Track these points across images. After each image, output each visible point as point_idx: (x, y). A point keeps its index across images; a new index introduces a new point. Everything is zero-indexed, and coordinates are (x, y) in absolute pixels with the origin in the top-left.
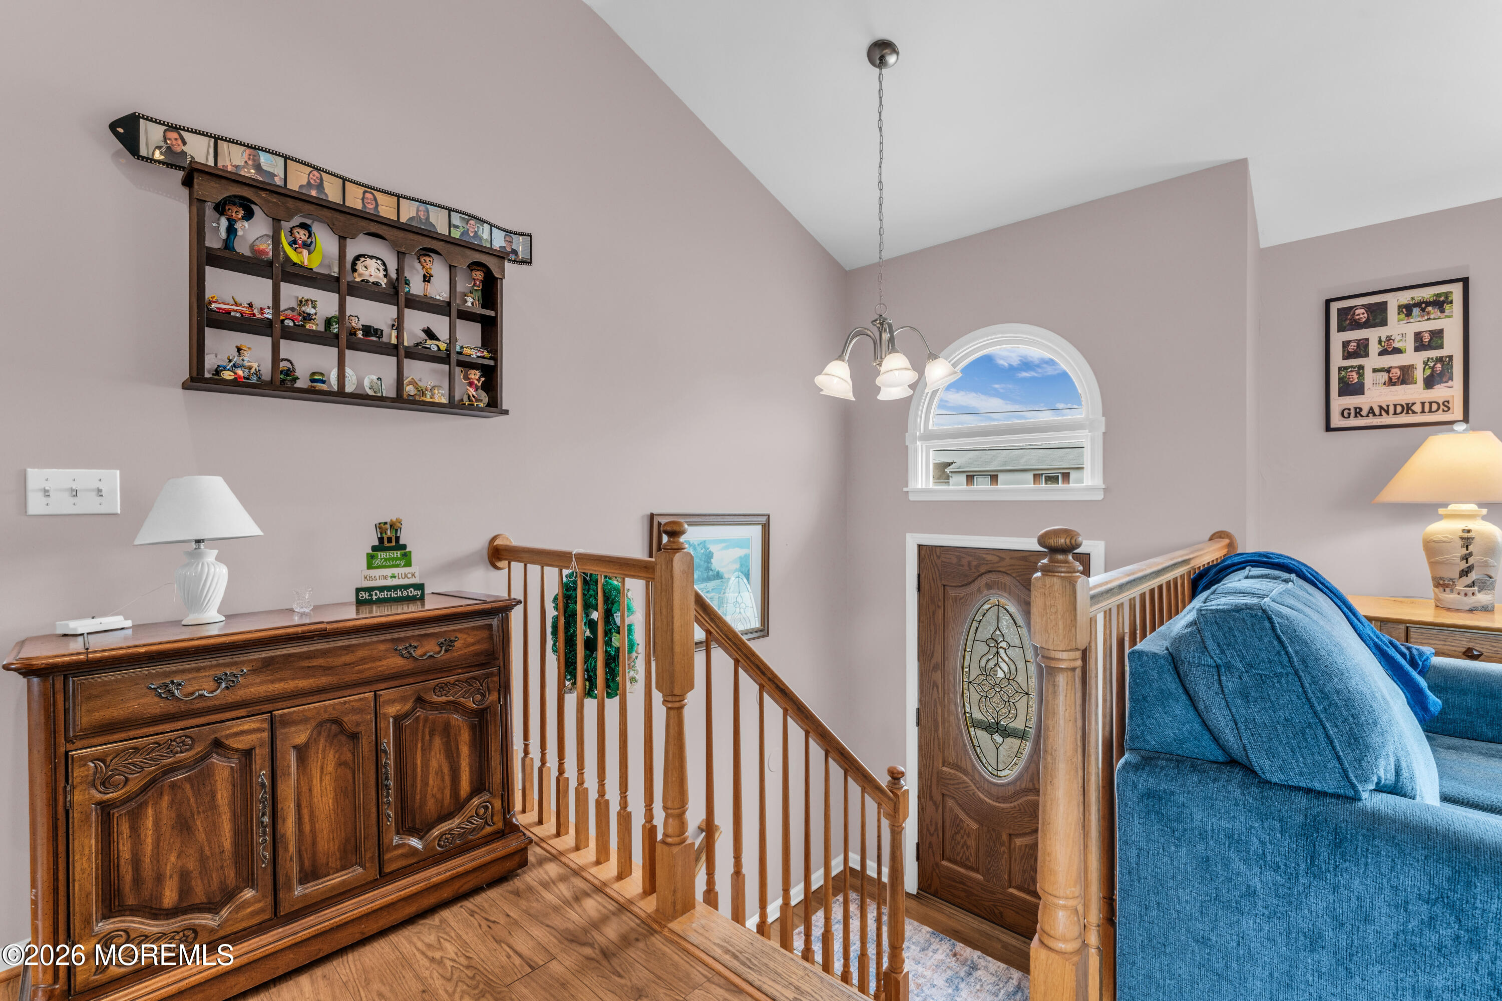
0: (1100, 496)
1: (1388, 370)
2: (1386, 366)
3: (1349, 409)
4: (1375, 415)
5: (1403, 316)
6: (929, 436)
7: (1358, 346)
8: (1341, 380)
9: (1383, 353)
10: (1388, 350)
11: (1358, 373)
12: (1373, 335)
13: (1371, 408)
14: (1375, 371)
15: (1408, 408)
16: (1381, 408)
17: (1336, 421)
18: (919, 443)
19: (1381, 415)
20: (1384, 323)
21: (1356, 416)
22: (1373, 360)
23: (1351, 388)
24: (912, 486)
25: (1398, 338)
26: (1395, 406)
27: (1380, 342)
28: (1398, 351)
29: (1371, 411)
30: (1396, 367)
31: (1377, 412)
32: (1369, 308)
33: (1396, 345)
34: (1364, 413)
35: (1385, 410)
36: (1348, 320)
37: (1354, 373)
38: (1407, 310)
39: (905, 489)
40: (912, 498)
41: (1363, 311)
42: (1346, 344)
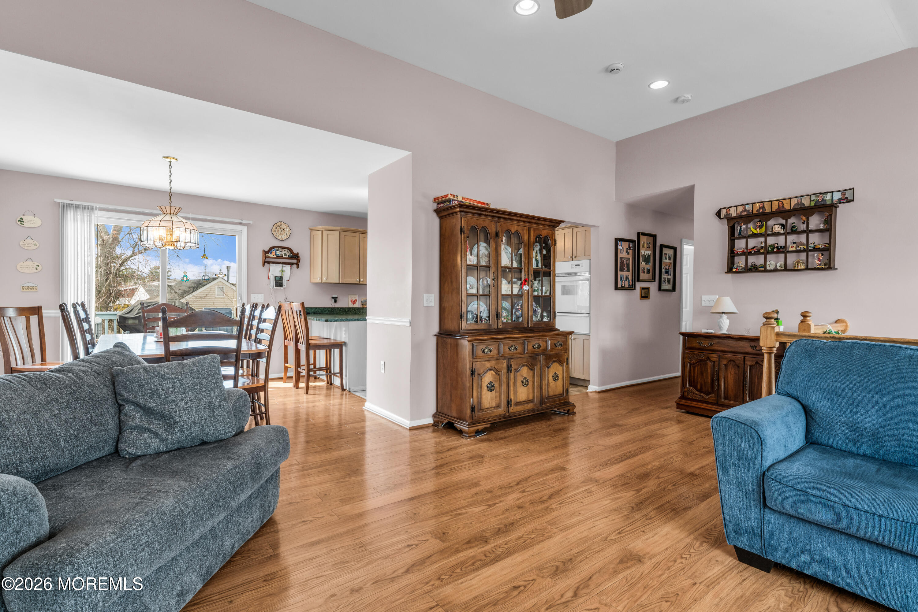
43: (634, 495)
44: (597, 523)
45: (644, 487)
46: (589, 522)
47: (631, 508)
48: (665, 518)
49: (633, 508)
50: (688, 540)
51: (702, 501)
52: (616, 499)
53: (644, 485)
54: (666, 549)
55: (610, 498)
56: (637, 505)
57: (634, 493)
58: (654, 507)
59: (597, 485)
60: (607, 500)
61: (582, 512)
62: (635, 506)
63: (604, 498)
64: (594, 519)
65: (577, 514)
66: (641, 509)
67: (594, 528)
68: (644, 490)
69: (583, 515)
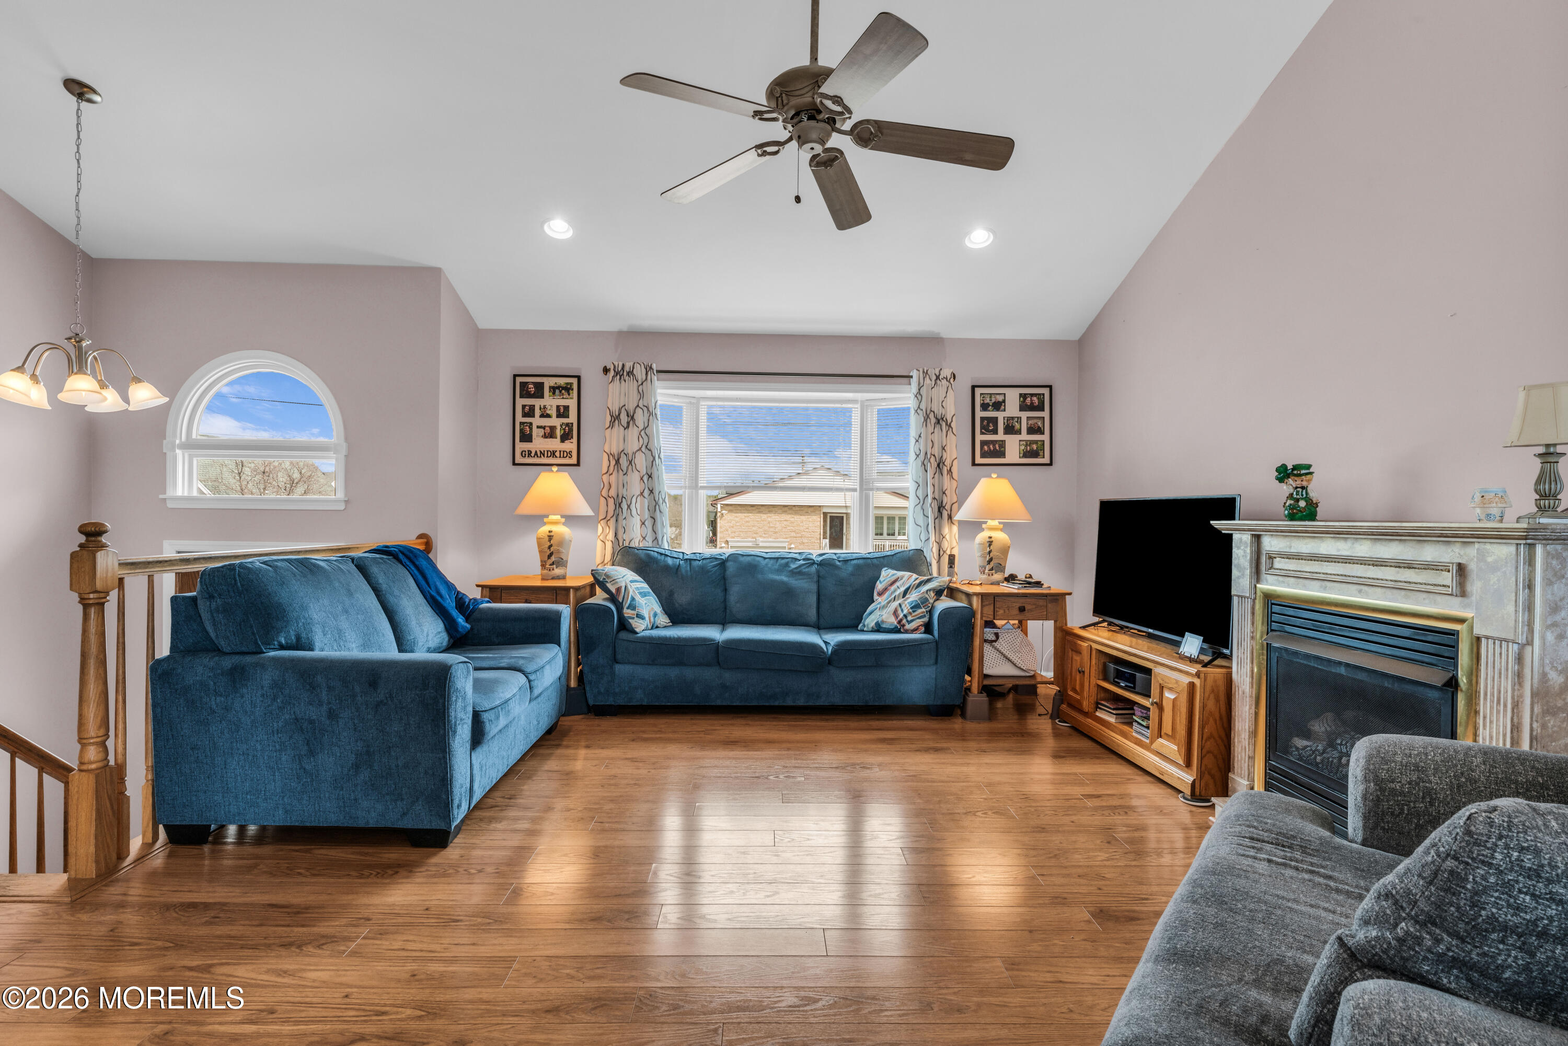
0: (342, 507)
1: (544, 428)
2: (543, 425)
4: (538, 457)
6: (191, 445)
7: (529, 409)
8: (521, 431)
9: (542, 416)
10: (545, 415)
11: (529, 427)
12: (537, 403)
13: (536, 452)
14: (538, 427)
15: (553, 454)
16: (541, 452)
17: (519, 459)
18: (178, 452)
19: (540, 456)
20: (542, 397)
21: (527, 456)
22: (537, 421)
23: (527, 438)
24: (170, 493)
25: (549, 407)
26: (547, 451)
27: (540, 409)
28: (549, 416)
30: (548, 426)
31: (538, 455)
32: (535, 384)
33: (548, 412)
34: (533, 455)
35: (542, 453)
36: (525, 394)
37: (527, 427)
38: (553, 389)
39: (161, 496)
40: (170, 505)
41: (532, 386)
42: (524, 407)
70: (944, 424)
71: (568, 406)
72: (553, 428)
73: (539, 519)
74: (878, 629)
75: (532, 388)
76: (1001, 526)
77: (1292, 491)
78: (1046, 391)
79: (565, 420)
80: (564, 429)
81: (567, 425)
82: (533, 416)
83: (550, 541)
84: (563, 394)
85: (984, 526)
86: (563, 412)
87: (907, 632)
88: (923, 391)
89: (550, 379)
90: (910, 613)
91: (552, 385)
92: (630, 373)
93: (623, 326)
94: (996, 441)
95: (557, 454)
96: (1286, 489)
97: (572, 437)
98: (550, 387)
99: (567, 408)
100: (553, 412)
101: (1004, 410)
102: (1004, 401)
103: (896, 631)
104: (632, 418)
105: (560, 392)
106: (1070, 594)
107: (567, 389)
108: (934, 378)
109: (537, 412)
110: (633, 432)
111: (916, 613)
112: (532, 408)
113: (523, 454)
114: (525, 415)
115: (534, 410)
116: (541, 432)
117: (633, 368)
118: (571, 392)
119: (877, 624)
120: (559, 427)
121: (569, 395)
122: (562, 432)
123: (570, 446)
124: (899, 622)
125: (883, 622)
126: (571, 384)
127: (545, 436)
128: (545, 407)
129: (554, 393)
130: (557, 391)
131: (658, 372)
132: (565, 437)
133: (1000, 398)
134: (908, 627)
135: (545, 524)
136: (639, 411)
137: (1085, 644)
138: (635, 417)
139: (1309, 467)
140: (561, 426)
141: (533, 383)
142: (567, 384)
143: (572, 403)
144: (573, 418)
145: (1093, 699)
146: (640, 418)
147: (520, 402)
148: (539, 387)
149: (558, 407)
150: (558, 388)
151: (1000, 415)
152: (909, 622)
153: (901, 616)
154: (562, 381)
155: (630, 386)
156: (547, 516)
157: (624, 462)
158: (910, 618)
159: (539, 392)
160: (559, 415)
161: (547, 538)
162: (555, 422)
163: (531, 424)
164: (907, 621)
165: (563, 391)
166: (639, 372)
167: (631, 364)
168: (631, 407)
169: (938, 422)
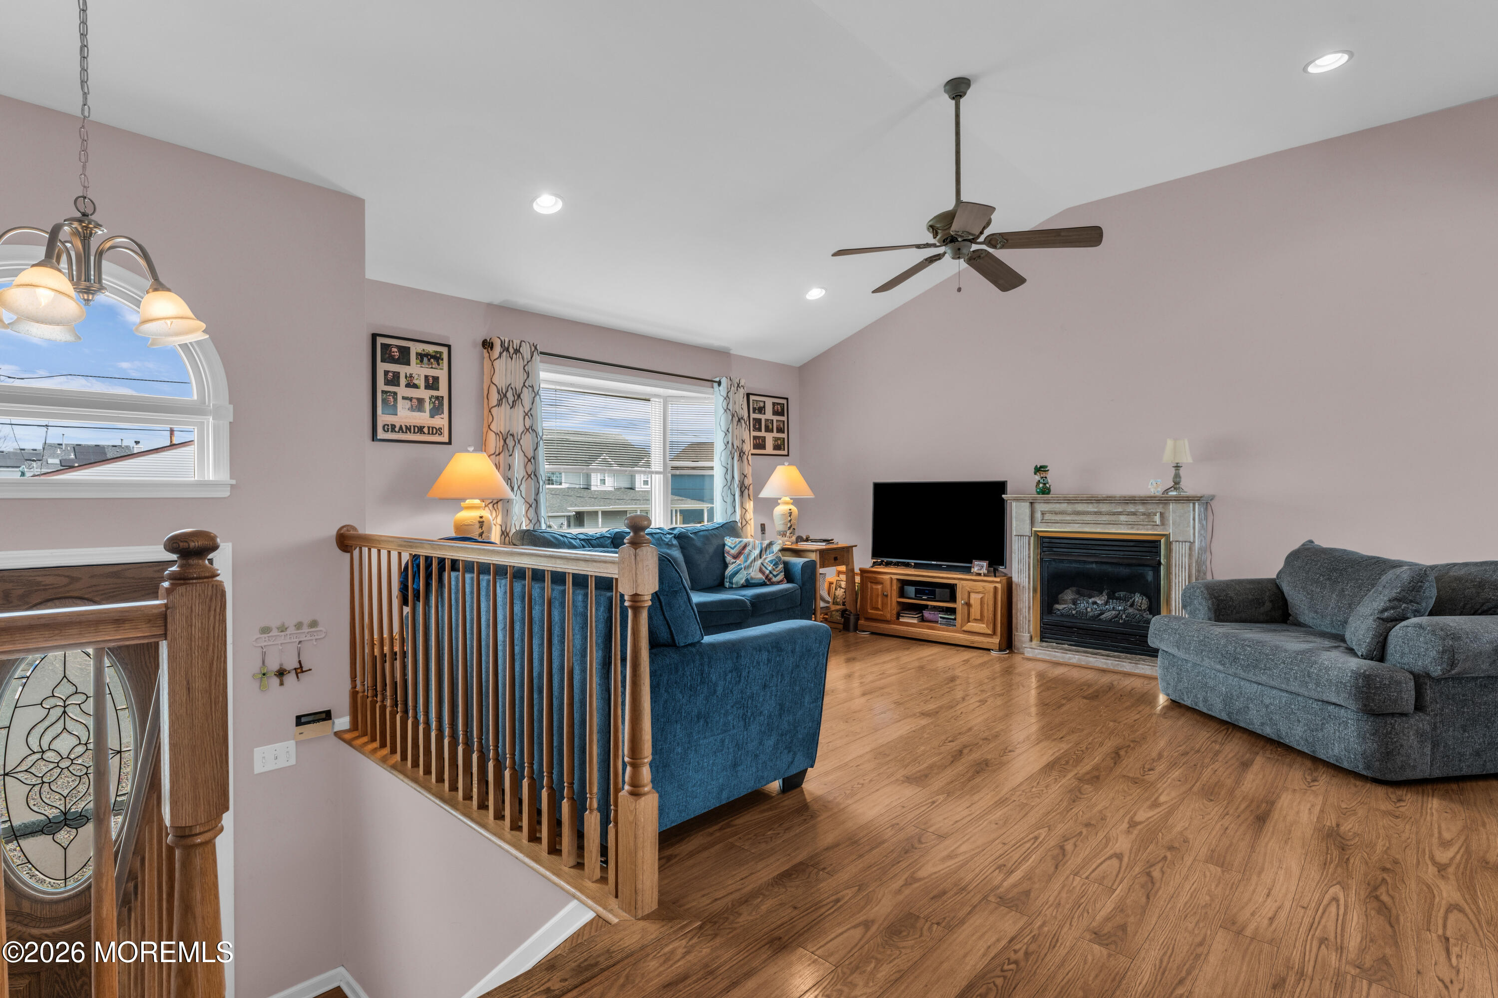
0: (226, 493)
1: (411, 399)
2: (410, 396)
3: (388, 425)
4: (403, 432)
5: (419, 361)
7: (393, 376)
8: (384, 401)
9: (408, 386)
10: (411, 385)
11: (393, 398)
12: (403, 370)
14: (404, 398)
15: (420, 430)
16: (406, 426)
17: (379, 433)
19: (406, 432)
20: (408, 363)
21: (392, 431)
22: (402, 390)
23: (390, 409)
25: (416, 377)
26: (414, 427)
27: (406, 377)
28: (416, 386)
29: (401, 427)
30: (415, 398)
31: (404, 430)
32: (400, 348)
33: (415, 382)
34: (397, 429)
35: (408, 429)
36: (388, 358)
37: (391, 397)
38: (421, 356)
41: (396, 350)
42: (386, 373)
43: (919, 869)
44: (966, 812)
45: (899, 891)
46: (978, 812)
47: (923, 840)
48: (872, 828)
49: (920, 842)
50: (849, 802)
51: (801, 863)
52: (950, 857)
53: (901, 897)
54: (878, 790)
55: (961, 858)
56: (913, 846)
57: (921, 874)
58: (885, 845)
59: (997, 887)
60: (965, 853)
61: (994, 826)
62: (917, 845)
63: (972, 858)
64: (972, 817)
65: (1001, 823)
66: (907, 839)
67: (968, 805)
68: (901, 882)
69: (990, 822)
70: (743, 422)
71: (438, 377)
72: (421, 401)
73: (455, 502)
74: (748, 585)
75: (396, 353)
76: (792, 501)
77: (1040, 479)
78: (784, 402)
79: (435, 393)
80: (434, 403)
81: (437, 398)
82: (398, 385)
83: (481, 527)
84: (432, 364)
85: (779, 501)
86: (432, 384)
87: (773, 584)
88: (730, 395)
89: (417, 344)
90: (774, 570)
91: (420, 351)
92: (517, 351)
93: (497, 299)
94: (760, 437)
95: (426, 430)
96: (1037, 478)
97: (443, 413)
98: (417, 354)
99: (436, 379)
100: (421, 383)
101: (764, 414)
102: (764, 407)
103: (763, 584)
104: (519, 396)
105: (429, 360)
106: (856, 546)
107: (437, 358)
108: (736, 385)
109: (403, 381)
110: (519, 411)
111: (778, 569)
112: (397, 375)
113: (386, 428)
114: (388, 382)
115: (399, 377)
116: (408, 404)
117: (520, 346)
118: (440, 362)
119: (747, 580)
120: (427, 400)
121: (439, 364)
122: (432, 405)
123: (441, 421)
124: (767, 577)
125: (752, 578)
126: (441, 353)
127: (412, 409)
128: (411, 376)
129: (422, 361)
130: (425, 359)
131: (541, 353)
132: (436, 411)
133: (762, 404)
134: (774, 579)
135: (462, 509)
136: (525, 389)
137: (887, 577)
138: (522, 396)
139: (1046, 467)
140: (430, 399)
141: (397, 346)
142: (436, 352)
143: (442, 374)
144: (443, 391)
145: (895, 612)
146: (526, 396)
147: (382, 367)
148: (405, 351)
149: (426, 377)
150: (427, 355)
151: (763, 417)
152: (775, 576)
153: (767, 572)
154: (431, 349)
155: (517, 365)
156: (464, 500)
157: (510, 442)
158: (775, 573)
159: (404, 357)
160: (428, 387)
161: (478, 525)
162: (424, 394)
163: (395, 394)
164: (774, 575)
165: (432, 360)
166: (526, 350)
167: (518, 342)
168: (519, 386)
169: (739, 420)
